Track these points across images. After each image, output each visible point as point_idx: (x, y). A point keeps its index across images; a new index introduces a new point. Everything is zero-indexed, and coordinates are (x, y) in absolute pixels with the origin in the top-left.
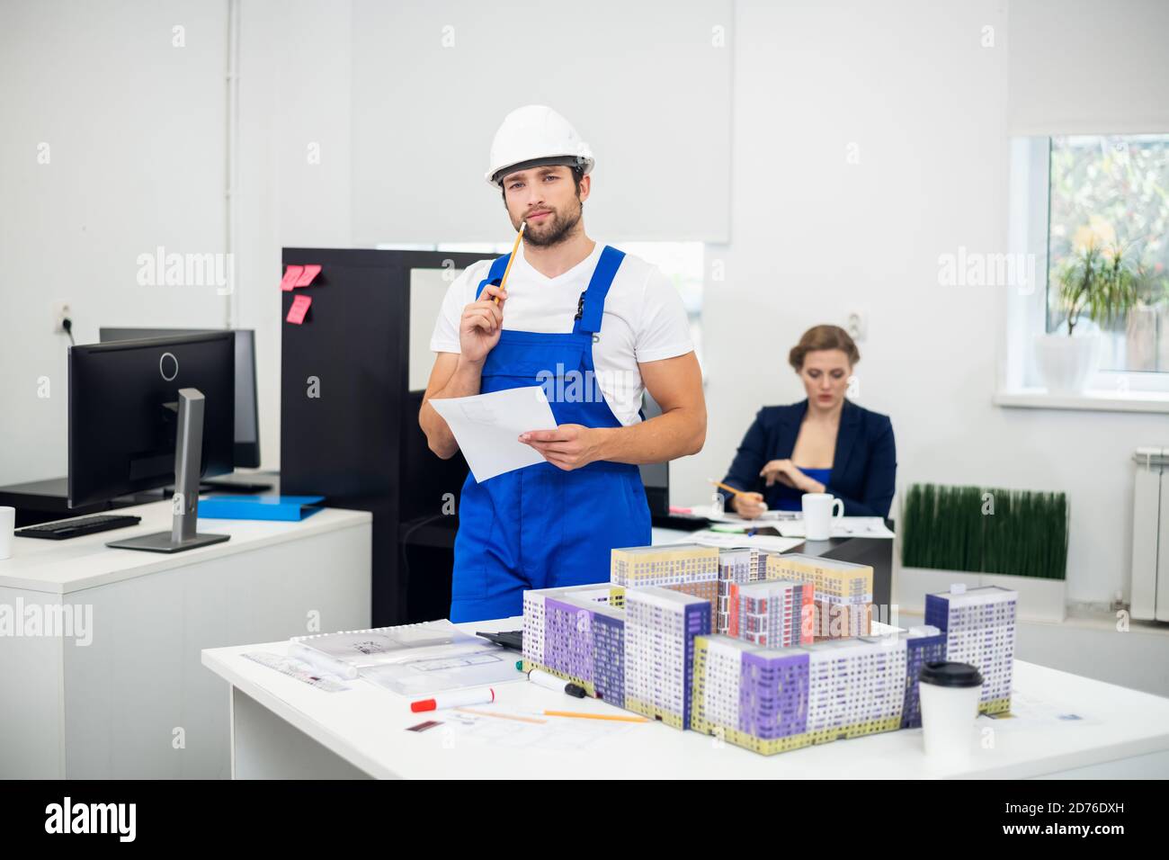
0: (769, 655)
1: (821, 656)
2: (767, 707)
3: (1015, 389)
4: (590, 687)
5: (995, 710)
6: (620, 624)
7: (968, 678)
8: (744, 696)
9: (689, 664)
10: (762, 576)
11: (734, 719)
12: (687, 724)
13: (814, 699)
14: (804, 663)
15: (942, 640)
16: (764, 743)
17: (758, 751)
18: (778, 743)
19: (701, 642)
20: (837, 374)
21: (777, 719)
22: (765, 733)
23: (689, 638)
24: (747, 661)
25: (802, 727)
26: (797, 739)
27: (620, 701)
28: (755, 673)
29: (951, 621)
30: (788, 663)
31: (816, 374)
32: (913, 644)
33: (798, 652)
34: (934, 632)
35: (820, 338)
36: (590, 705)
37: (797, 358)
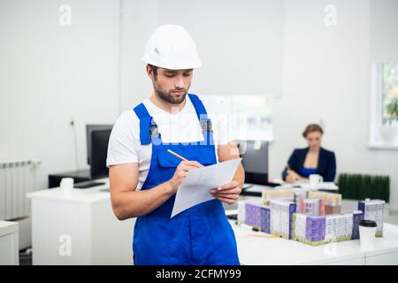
0: (314, 218)
1: (329, 218)
2: (313, 232)
3: (373, 143)
4: (259, 228)
5: (379, 235)
6: (269, 210)
7: (373, 224)
8: (307, 229)
9: (291, 221)
10: (307, 197)
11: (304, 236)
12: (290, 238)
13: (327, 231)
14: (324, 220)
15: (363, 214)
16: (313, 243)
17: (311, 244)
18: (317, 243)
19: (294, 214)
20: (318, 139)
21: (316, 236)
22: (313, 240)
23: (291, 213)
24: (308, 219)
25: (323, 238)
26: (322, 242)
27: (269, 232)
28: (310, 223)
29: (366, 209)
30: (319, 220)
31: (311, 140)
32: (355, 215)
33: (322, 217)
34: (361, 212)
35: (312, 128)
36: (260, 233)
37: (305, 135)
